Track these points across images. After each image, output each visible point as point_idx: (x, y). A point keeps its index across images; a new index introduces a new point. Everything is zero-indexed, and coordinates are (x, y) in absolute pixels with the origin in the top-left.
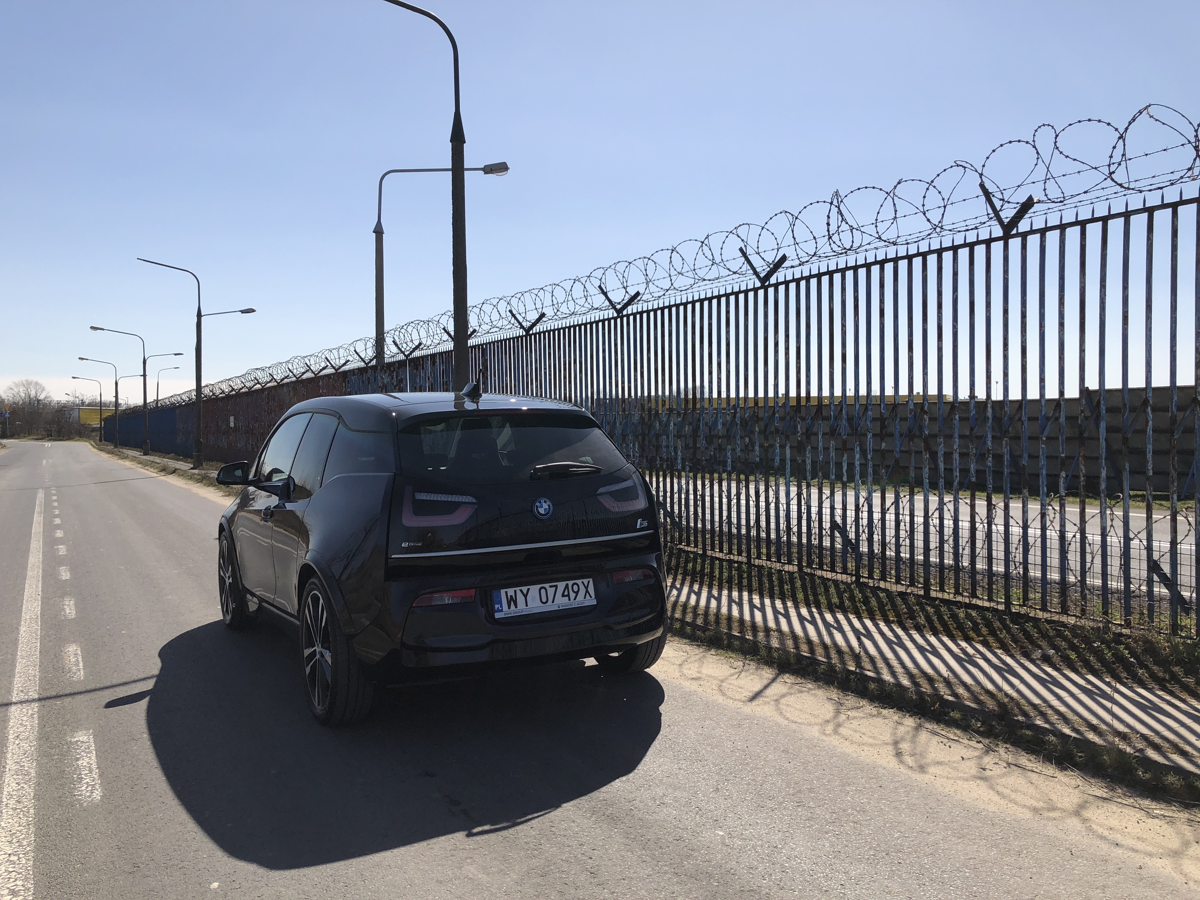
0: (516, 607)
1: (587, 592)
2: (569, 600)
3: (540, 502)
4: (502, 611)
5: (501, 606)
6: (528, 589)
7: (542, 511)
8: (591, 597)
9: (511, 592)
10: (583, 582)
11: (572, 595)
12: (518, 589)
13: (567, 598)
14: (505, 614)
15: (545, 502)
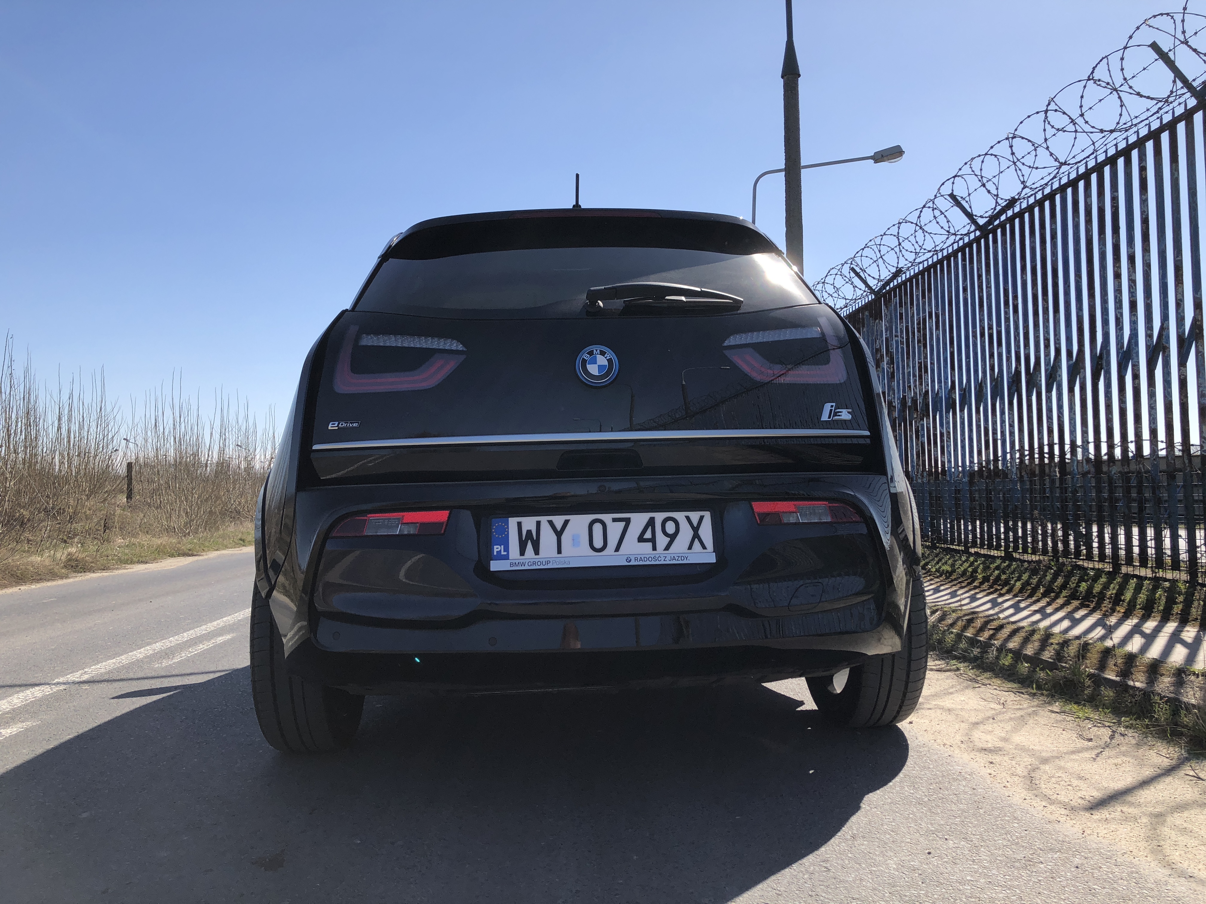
0: (537, 552)
1: (696, 536)
2: (654, 548)
3: (591, 353)
4: (506, 557)
5: (507, 549)
6: (566, 522)
7: (593, 369)
8: (704, 547)
9: (529, 523)
10: (688, 518)
11: (662, 541)
12: (544, 519)
13: (649, 545)
14: (511, 564)
15: (603, 353)
